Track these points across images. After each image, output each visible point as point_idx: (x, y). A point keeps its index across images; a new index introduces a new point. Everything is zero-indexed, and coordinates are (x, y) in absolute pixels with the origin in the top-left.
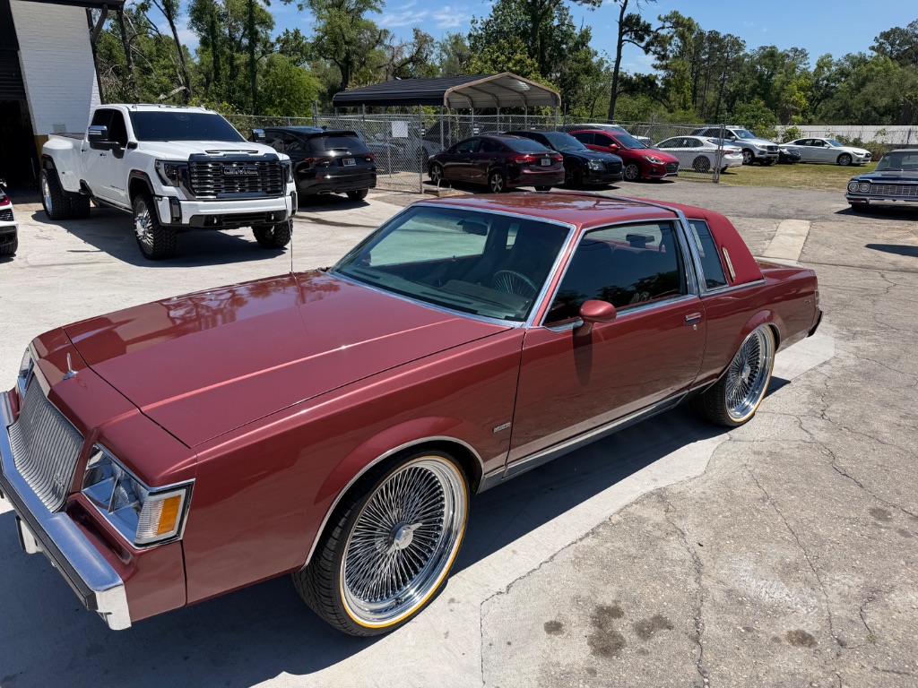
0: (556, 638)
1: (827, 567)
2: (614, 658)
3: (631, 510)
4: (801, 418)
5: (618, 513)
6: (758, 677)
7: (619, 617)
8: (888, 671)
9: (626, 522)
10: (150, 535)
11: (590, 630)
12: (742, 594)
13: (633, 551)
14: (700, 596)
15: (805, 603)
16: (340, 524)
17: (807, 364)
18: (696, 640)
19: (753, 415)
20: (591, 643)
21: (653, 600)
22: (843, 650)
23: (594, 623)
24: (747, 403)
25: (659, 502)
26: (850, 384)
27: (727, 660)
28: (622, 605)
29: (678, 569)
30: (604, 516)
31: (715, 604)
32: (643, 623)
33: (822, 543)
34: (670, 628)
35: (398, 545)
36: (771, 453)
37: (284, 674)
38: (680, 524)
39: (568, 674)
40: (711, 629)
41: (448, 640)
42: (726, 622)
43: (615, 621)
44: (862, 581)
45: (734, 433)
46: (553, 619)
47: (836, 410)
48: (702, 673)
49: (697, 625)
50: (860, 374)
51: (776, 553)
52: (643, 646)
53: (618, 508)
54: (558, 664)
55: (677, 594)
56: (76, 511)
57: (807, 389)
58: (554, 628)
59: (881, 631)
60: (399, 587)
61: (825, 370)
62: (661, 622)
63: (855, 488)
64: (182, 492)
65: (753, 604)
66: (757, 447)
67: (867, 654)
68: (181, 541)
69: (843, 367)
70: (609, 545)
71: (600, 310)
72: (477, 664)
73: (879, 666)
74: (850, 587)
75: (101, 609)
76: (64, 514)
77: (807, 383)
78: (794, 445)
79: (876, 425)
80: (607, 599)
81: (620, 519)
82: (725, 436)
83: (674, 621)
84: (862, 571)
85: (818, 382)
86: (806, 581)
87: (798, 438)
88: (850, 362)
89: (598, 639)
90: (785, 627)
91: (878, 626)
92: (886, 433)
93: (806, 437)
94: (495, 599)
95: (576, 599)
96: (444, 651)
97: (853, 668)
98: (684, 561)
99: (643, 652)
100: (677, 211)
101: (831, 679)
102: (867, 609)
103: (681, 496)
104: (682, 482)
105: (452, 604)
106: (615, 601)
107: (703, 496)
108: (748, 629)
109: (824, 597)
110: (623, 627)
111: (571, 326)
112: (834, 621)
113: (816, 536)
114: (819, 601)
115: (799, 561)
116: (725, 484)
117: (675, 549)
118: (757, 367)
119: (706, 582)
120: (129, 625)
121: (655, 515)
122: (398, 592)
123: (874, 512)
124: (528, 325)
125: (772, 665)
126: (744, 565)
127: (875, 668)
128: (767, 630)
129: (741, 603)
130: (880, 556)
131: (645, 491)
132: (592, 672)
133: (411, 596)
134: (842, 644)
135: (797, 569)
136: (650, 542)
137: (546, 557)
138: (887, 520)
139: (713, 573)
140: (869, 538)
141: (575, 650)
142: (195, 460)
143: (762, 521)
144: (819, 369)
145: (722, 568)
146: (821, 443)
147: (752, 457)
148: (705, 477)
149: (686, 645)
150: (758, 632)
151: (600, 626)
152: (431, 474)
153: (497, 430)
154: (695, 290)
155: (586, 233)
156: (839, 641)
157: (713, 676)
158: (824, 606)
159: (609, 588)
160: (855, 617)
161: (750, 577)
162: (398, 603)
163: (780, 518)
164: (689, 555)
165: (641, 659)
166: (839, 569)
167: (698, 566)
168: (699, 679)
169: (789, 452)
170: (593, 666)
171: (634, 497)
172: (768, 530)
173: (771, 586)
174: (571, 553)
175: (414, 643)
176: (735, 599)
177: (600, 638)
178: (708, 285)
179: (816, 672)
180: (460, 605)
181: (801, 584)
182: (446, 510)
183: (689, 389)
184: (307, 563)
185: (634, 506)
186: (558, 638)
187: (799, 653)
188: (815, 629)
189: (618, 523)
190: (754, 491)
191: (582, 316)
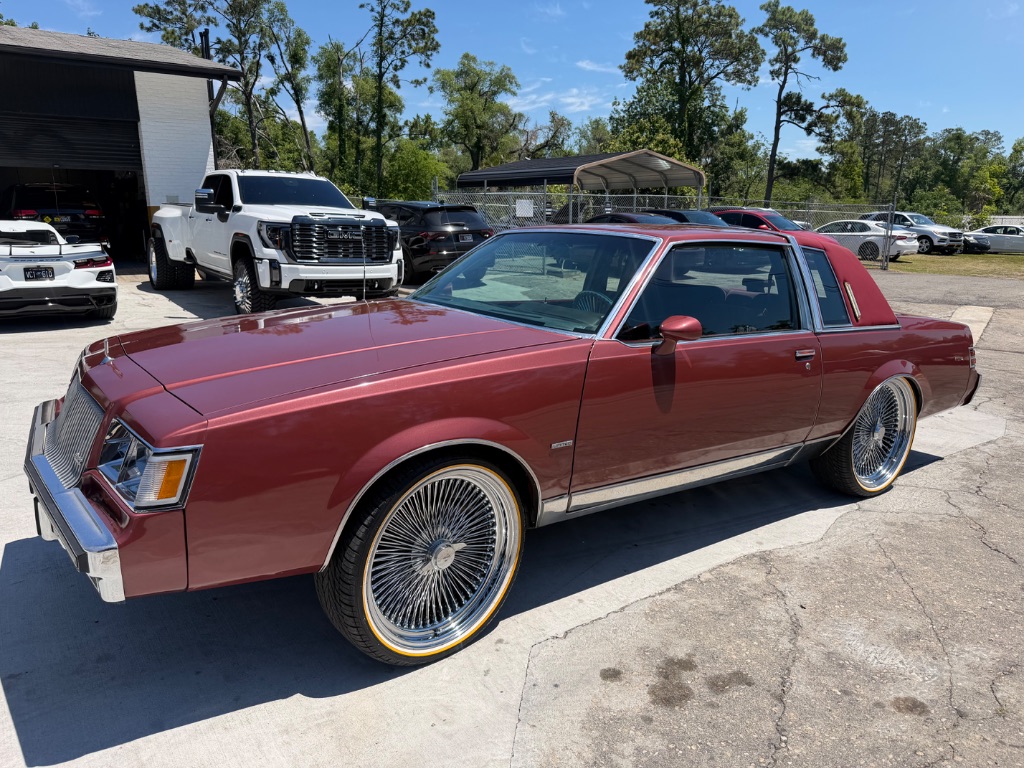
0: (612, 685)
1: (957, 637)
2: (677, 708)
3: (726, 570)
4: (950, 493)
5: (710, 571)
6: (849, 740)
7: (691, 669)
8: (1018, 747)
9: (721, 579)
10: (150, 498)
11: (653, 680)
12: (844, 655)
13: (720, 608)
14: (795, 655)
15: (922, 671)
16: (366, 523)
17: (966, 442)
18: (780, 699)
19: (889, 488)
20: (652, 691)
21: (734, 657)
22: (961, 721)
23: (660, 674)
24: (883, 472)
25: (761, 564)
27: (814, 720)
28: (696, 659)
29: (770, 629)
30: (691, 573)
31: (808, 664)
32: (718, 677)
33: (955, 614)
34: (749, 684)
35: (437, 564)
36: (906, 525)
37: (298, 696)
38: (780, 586)
39: (619, 720)
40: (801, 686)
41: (487, 678)
42: (819, 684)
43: (685, 674)
44: (999, 655)
45: (865, 504)
46: (612, 666)
47: (995, 487)
48: (780, 730)
49: (783, 684)
51: (893, 621)
52: (714, 699)
53: (711, 567)
54: (609, 710)
55: (765, 652)
56: (92, 490)
57: (963, 466)
58: (612, 675)
59: (1015, 706)
60: (439, 619)
61: (989, 449)
62: (741, 678)
63: (1006, 564)
64: (188, 457)
65: (856, 668)
66: (890, 518)
67: (993, 727)
68: (184, 511)
69: (1012, 447)
70: (693, 600)
71: (683, 325)
72: (514, 699)
73: (1006, 741)
74: (982, 659)
75: (92, 574)
76: (78, 490)
77: (966, 460)
78: (936, 518)
80: (680, 652)
81: (711, 577)
82: (854, 506)
83: (756, 678)
84: (1001, 644)
85: (978, 460)
86: (928, 649)
87: (942, 512)
89: (661, 689)
90: (890, 693)
91: (1012, 700)
93: (954, 512)
94: (549, 643)
95: (643, 651)
96: (481, 688)
97: (970, 740)
98: (779, 622)
99: (712, 705)
100: (788, 236)
101: (941, 749)
102: (1000, 682)
103: (788, 560)
104: (792, 547)
105: (499, 645)
106: (689, 655)
107: (815, 561)
108: (845, 692)
109: (948, 667)
110: (692, 680)
111: (650, 345)
112: (955, 692)
113: (948, 608)
114: (941, 670)
115: (922, 630)
116: (844, 551)
117: (770, 609)
118: (895, 431)
119: (801, 642)
120: (122, 598)
121: (756, 576)
122: (437, 622)
124: (598, 337)
125: (868, 730)
126: (852, 630)
127: (1001, 742)
128: (869, 695)
129: (842, 666)
131: (746, 553)
132: (648, 720)
133: (451, 630)
134: (961, 714)
135: (918, 637)
136: (744, 601)
137: (616, 607)
139: (812, 635)
140: (1016, 612)
141: (633, 698)
142: (206, 425)
143: (883, 589)
144: (982, 448)
145: (824, 630)
146: (971, 519)
147: (883, 527)
148: (821, 544)
149: (766, 702)
150: (857, 696)
151: (666, 677)
152: (480, 491)
153: (554, 446)
154: (809, 326)
155: (674, 247)
156: (958, 712)
157: (793, 734)
158: (946, 676)
159: (684, 641)
160: (984, 690)
161: (857, 641)
162: (436, 635)
163: (905, 587)
164: (787, 616)
165: (710, 711)
166: (972, 641)
167: (796, 628)
168: (775, 736)
169: (929, 525)
170: (650, 714)
171: (731, 558)
172: (889, 597)
173: (882, 652)
174: (646, 606)
175: (448, 678)
176: (835, 661)
177: (664, 687)
178: (826, 322)
179: (922, 740)
180: (508, 647)
181: (921, 653)
182: (497, 537)
183: (804, 442)
184: (326, 563)
185: (730, 566)
186: (614, 685)
187: (905, 721)
188: (930, 697)
189: (708, 581)
190: (879, 560)
191: (662, 331)
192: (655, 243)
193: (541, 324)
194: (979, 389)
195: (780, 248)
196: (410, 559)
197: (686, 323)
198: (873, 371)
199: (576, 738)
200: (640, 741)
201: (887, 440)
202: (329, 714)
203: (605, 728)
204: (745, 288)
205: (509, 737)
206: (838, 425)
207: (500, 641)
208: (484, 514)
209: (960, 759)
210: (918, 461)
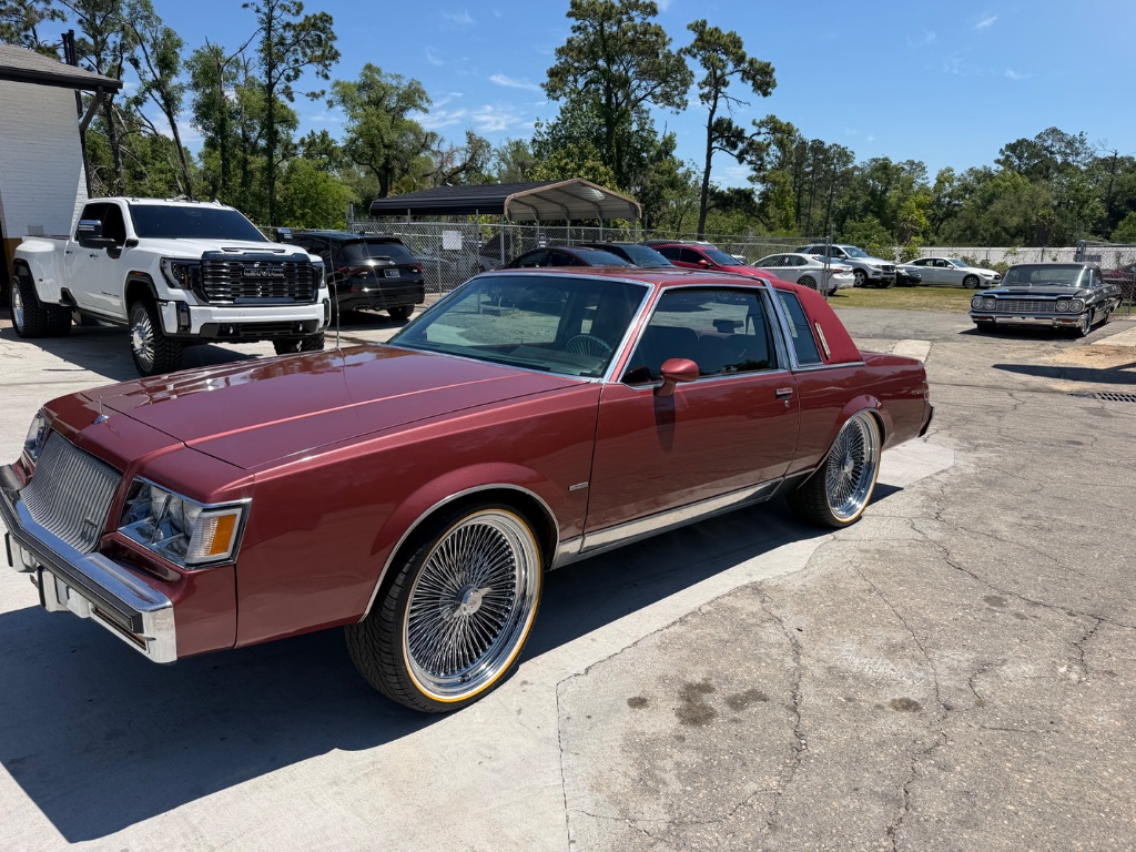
0: (641, 711)
1: (936, 645)
2: (704, 726)
3: (724, 601)
4: (913, 520)
5: (709, 604)
6: (858, 738)
7: (710, 692)
8: (996, 729)
9: (718, 611)
10: (202, 554)
11: (678, 704)
12: (843, 669)
13: (725, 636)
14: (800, 671)
15: (911, 676)
16: (404, 570)
17: (922, 473)
18: (794, 710)
19: (859, 518)
20: (679, 714)
21: (747, 678)
22: (950, 713)
23: (682, 698)
24: (853, 503)
25: (754, 594)
26: (968, 490)
27: (827, 725)
28: (713, 682)
29: (774, 651)
30: (692, 607)
31: (814, 679)
32: (736, 697)
33: (931, 627)
34: (765, 700)
35: (465, 609)
36: (879, 551)
37: (336, 751)
38: (775, 612)
39: (654, 741)
40: (810, 697)
41: (521, 716)
42: (826, 694)
43: (705, 696)
44: (973, 657)
45: (839, 534)
46: (637, 695)
47: (951, 513)
48: (799, 736)
49: (794, 697)
50: (980, 480)
51: (880, 635)
52: (736, 715)
53: (709, 600)
54: (643, 734)
55: (773, 672)
57: (922, 495)
58: (638, 703)
59: (990, 697)
60: (466, 666)
61: (943, 477)
62: (755, 696)
63: (969, 580)
64: (238, 511)
65: (854, 677)
66: (864, 546)
67: (975, 716)
68: (235, 565)
69: (962, 475)
70: (698, 631)
71: (682, 368)
72: (553, 733)
73: (987, 725)
74: (959, 661)
75: (145, 633)
76: (97, 554)
77: (922, 490)
78: (904, 544)
79: (995, 525)
80: (697, 677)
81: (711, 608)
82: (829, 536)
83: (770, 694)
84: (974, 649)
85: (934, 488)
86: (913, 657)
87: (909, 538)
88: (971, 470)
89: (686, 711)
90: (887, 696)
91: (988, 693)
92: (1005, 531)
93: (920, 537)
94: (572, 679)
95: (662, 679)
96: (517, 725)
97: (958, 727)
98: (781, 645)
99: (735, 721)
100: (764, 281)
101: (936, 737)
102: (977, 679)
103: (778, 589)
104: (780, 577)
105: (525, 687)
106: (705, 680)
107: (803, 588)
108: (849, 699)
109: (932, 671)
110: (714, 701)
111: (651, 387)
112: (941, 690)
113: (925, 620)
114: (926, 674)
115: (906, 641)
116: (828, 578)
117: (771, 633)
118: (862, 464)
119: (803, 661)
120: (175, 658)
121: (750, 606)
122: (463, 668)
123: (987, 599)
124: (605, 380)
125: (873, 728)
126: (846, 646)
127: (982, 726)
128: (870, 699)
129: (843, 678)
130: (993, 636)
131: (738, 585)
132: (681, 739)
133: (480, 673)
134: (948, 708)
135: (903, 648)
136: (746, 629)
137: (630, 643)
138: (1002, 605)
139: (813, 653)
140: (983, 621)
141: (662, 720)
142: (252, 480)
143: (867, 609)
144: (936, 477)
145: (822, 649)
146: (935, 542)
147: (858, 554)
148: (805, 572)
149: (782, 714)
150: (860, 701)
151: (689, 700)
152: (501, 535)
153: (572, 488)
154: (786, 365)
155: (666, 292)
156: (945, 706)
157: (811, 737)
158: (931, 678)
159: (699, 668)
160: (964, 686)
161: (852, 656)
162: (463, 681)
163: (886, 607)
164: (787, 639)
165: (734, 727)
166: (949, 647)
167: (797, 649)
168: (795, 741)
169: (899, 550)
170: (681, 733)
171: (726, 590)
172: (874, 616)
173: (875, 663)
174: (657, 639)
175: (483, 720)
176: (836, 675)
177: (689, 710)
178: (801, 361)
179: (920, 732)
180: (533, 687)
181: (908, 661)
182: (516, 581)
183: (784, 476)
184: (367, 612)
185: (727, 598)
186: (643, 712)
187: (903, 717)
188: (921, 696)
189: (709, 613)
190: (859, 583)
191: (662, 373)
192: (647, 288)
193: (547, 370)
194: (933, 421)
195: (756, 291)
196: (438, 606)
197: (683, 366)
198: (843, 407)
199: (619, 760)
200: (677, 756)
201: (855, 472)
202: (373, 763)
203: (643, 750)
204: (716, 329)
205: (555, 766)
206: (813, 460)
207: (525, 683)
208: (503, 559)
209: (952, 743)
210: (883, 492)
